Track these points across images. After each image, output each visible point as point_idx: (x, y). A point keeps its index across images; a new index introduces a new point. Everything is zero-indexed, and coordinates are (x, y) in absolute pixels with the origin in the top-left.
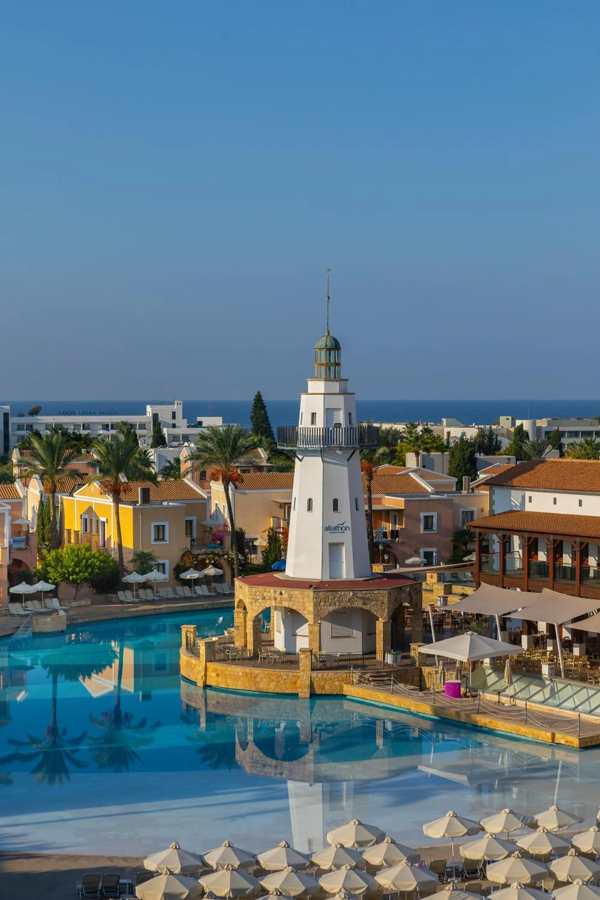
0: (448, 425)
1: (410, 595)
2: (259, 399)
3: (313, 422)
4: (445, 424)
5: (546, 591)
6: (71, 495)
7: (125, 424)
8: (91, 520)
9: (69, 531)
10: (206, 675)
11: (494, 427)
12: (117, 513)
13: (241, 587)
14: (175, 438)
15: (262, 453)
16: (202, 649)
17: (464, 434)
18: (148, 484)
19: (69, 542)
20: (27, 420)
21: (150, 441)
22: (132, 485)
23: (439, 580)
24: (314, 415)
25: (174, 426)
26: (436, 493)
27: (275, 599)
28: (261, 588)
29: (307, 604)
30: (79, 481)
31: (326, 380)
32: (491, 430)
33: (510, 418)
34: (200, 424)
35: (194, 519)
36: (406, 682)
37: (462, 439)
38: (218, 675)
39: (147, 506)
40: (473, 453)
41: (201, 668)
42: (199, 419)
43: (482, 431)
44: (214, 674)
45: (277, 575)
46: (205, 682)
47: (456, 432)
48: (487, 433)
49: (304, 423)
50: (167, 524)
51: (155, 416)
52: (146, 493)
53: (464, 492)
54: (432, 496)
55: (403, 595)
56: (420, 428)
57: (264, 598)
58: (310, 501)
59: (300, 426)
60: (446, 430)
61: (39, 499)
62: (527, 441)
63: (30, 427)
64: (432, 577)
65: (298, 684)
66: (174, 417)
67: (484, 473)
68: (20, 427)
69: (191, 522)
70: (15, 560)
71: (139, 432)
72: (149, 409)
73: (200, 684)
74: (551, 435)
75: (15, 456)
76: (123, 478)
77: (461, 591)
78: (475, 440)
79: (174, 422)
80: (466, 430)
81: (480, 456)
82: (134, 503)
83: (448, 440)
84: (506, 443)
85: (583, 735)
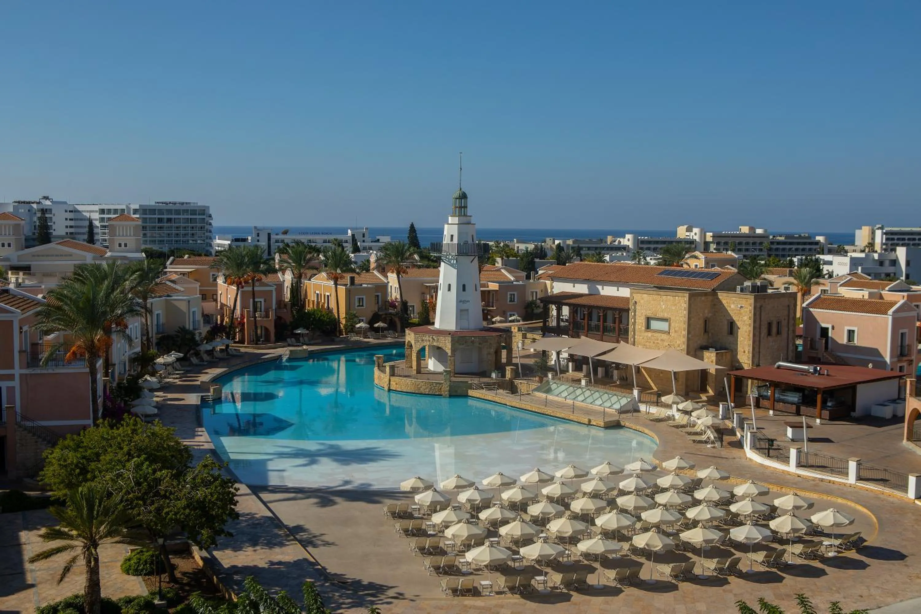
0: (518, 242)
1: (506, 339)
2: (412, 226)
3: (452, 240)
4: (515, 242)
5: (583, 337)
6: (310, 280)
7: (336, 240)
8: (321, 295)
9: (309, 300)
10: (390, 384)
11: (543, 244)
12: (336, 291)
13: (409, 334)
14: (365, 249)
15: (416, 257)
16: (388, 369)
17: (527, 248)
18: (354, 275)
19: (309, 306)
20: (281, 237)
21: (351, 249)
22: (345, 275)
23: (519, 330)
24: (452, 236)
25: (364, 241)
26: (517, 281)
27: (429, 341)
28: (421, 335)
29: (448, 344)
30: (315, 272)
31: (459, 216)
32: (541, 246)
33: (552, 239)
34: (378, 240)
35: (379, 294)
36: (504, 389)
37: (527, 251)
38: (396, 384)
39: (353, 287)
40: (533, 259)
41: (387, 380)
42: (378, 237)
43: (536, 246)
44: (394, 383)
45: (430, 327)
46: (389, 387)
47: (522, 247)
48: (540, 247)
49: (446, 241)
50: (364, 297)
51: (353, 236)
52: (352, 279)
53: (531, 281)
54: (514, 283)
55: (502, 339)
56: (502, 244)
57: (423, 340)
58: (450, 285)
59: (444, 242)
60: (516, 245)
61: (291, 282)
62: (563, 252)
63: (283, 241)
64: (515, 329)
65: (443, 390)
66: (364, 236)
67: (542, 270)
68: (277, 241)
69: (378, 296)
70: (278, 317)
71: (344, 245)
72: (349, 231)
73: (386, 388)
74: (575, 249)
75: (277, 257)
76: (339, 271)
77: (532, 337)
78: (533, 250)
79: (364, 239)
80: (528, 245)
81: (537, 260)
82: (345, 285)
83: (518, 251)
84: (550, 254)
85: (606, 420)
